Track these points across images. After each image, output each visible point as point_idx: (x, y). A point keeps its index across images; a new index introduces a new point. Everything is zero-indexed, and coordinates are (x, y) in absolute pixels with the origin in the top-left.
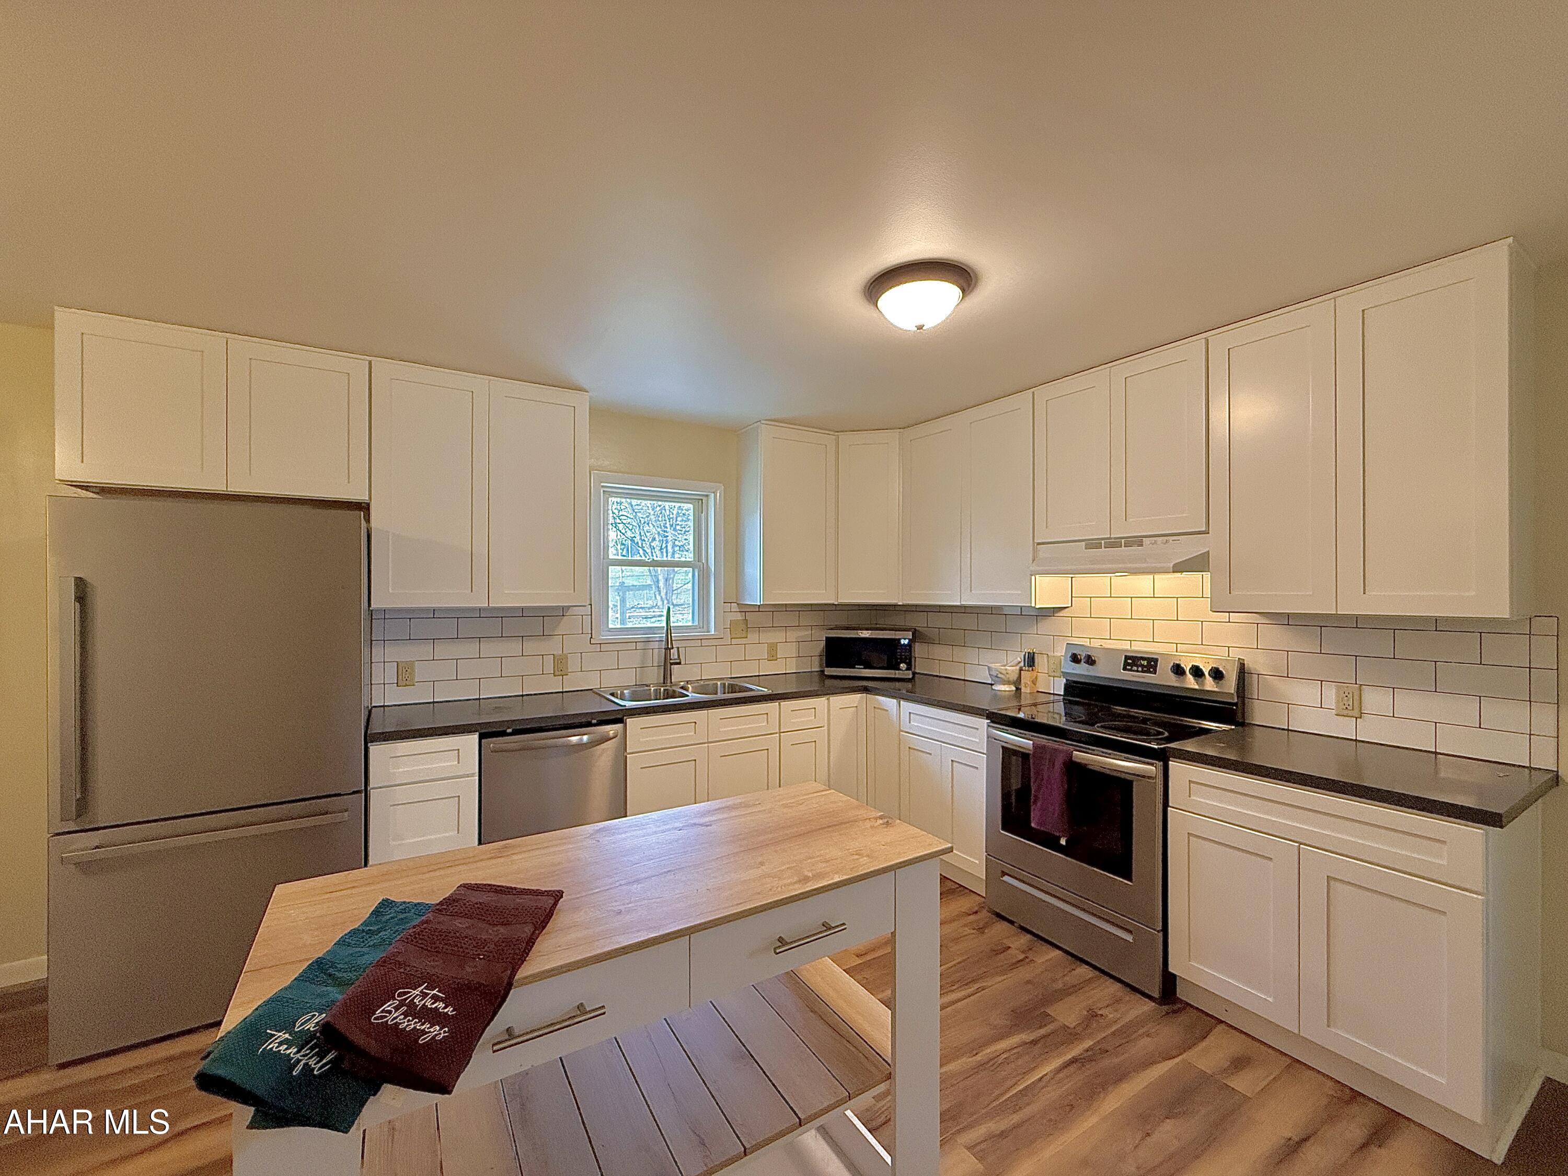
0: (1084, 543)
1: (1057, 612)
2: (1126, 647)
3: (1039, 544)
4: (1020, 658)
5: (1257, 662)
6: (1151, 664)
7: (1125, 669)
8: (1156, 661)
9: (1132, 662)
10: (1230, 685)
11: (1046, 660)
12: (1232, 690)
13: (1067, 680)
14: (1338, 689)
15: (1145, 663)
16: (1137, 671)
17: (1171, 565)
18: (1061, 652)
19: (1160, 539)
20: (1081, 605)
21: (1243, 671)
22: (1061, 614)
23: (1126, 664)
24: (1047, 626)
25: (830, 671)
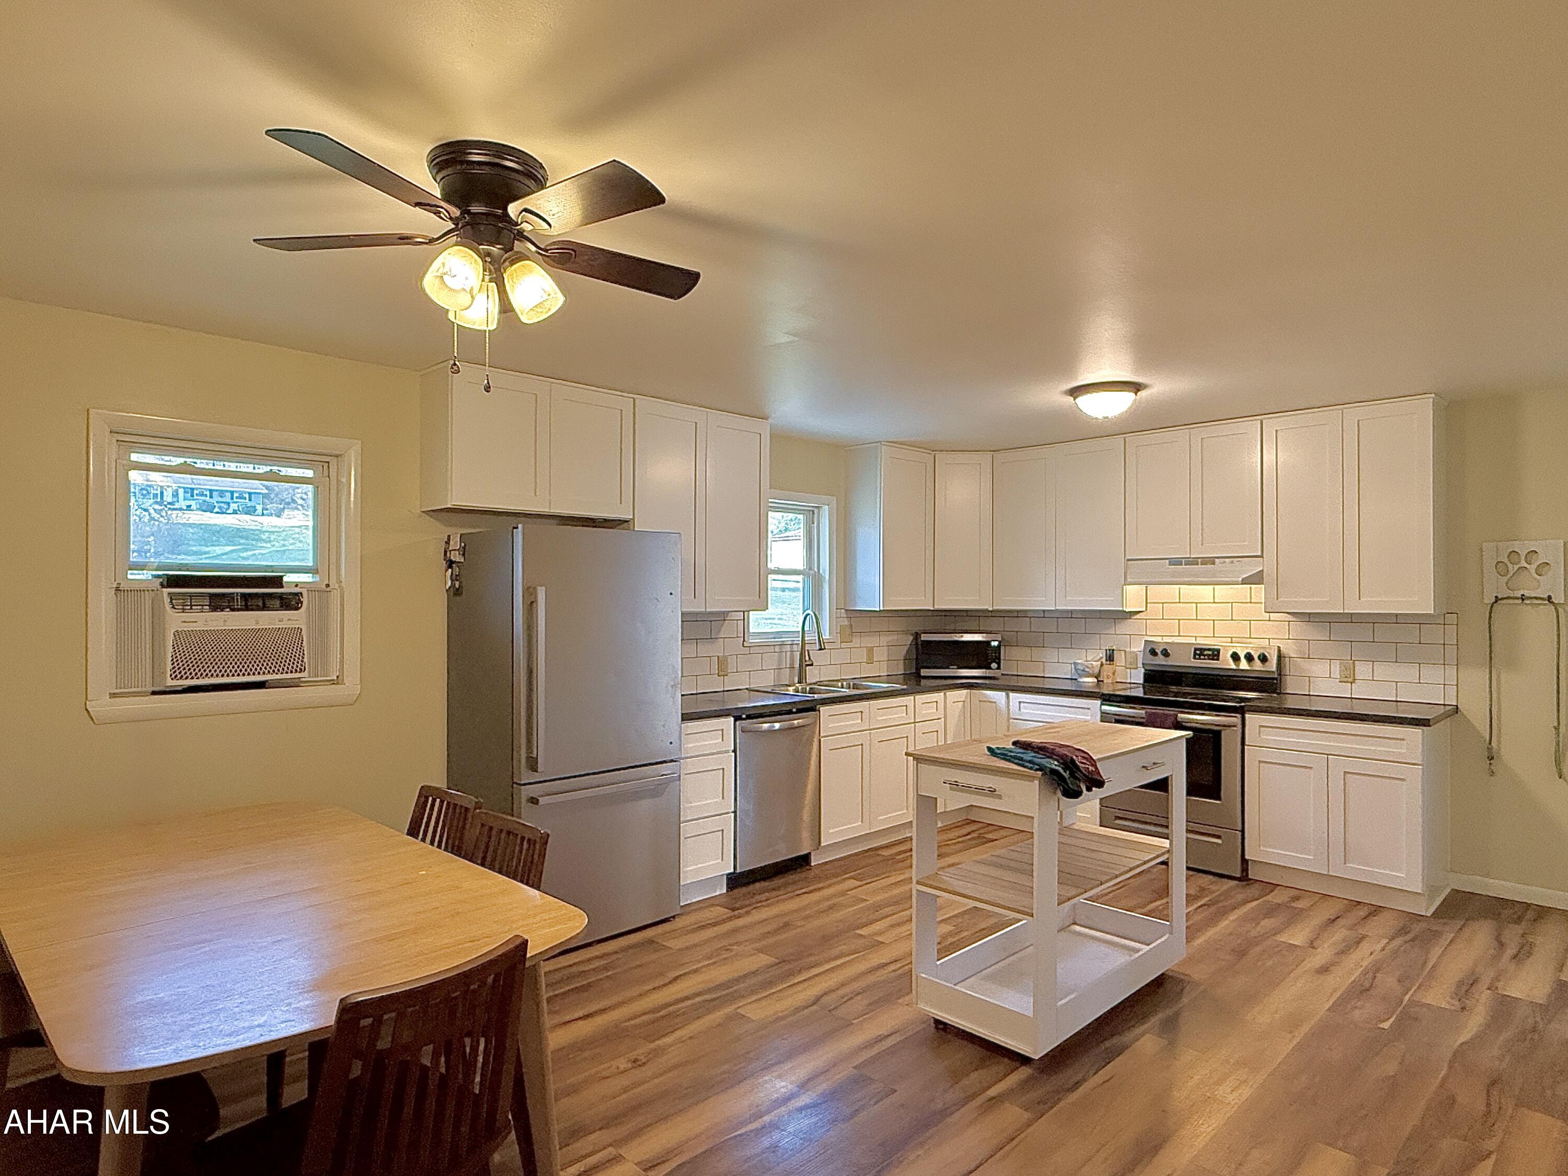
0: (1167, 561)
1: (1133, 615)
2: (1193, 641)
3: (1128, 560)
4: (1102, 654)
5: (1289, 649)
6: (1215, 654)
7: (1195, 658)
8: (1218, 651)
9: (1200, 652)
10: (1272, 665)
11: (1123, 656)
12: (1274, 669)
13: (1146, 670)
14: (1341, 664)
15: (1210, 653)
16: (1204, 659)
17: (1240, 579)
18: (1138, 647)
19: (1227, 560)
20: (1155, 610)
21: (1280, 657)
22: (1138, 616)
23: (1195, 654)
24: (1126, 627)
25: (927, 672)
